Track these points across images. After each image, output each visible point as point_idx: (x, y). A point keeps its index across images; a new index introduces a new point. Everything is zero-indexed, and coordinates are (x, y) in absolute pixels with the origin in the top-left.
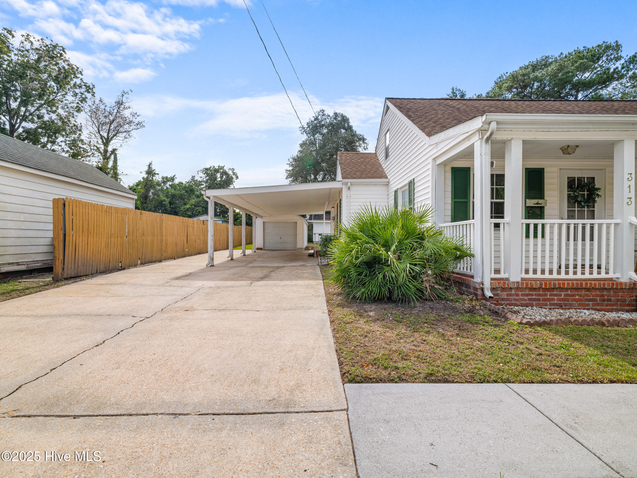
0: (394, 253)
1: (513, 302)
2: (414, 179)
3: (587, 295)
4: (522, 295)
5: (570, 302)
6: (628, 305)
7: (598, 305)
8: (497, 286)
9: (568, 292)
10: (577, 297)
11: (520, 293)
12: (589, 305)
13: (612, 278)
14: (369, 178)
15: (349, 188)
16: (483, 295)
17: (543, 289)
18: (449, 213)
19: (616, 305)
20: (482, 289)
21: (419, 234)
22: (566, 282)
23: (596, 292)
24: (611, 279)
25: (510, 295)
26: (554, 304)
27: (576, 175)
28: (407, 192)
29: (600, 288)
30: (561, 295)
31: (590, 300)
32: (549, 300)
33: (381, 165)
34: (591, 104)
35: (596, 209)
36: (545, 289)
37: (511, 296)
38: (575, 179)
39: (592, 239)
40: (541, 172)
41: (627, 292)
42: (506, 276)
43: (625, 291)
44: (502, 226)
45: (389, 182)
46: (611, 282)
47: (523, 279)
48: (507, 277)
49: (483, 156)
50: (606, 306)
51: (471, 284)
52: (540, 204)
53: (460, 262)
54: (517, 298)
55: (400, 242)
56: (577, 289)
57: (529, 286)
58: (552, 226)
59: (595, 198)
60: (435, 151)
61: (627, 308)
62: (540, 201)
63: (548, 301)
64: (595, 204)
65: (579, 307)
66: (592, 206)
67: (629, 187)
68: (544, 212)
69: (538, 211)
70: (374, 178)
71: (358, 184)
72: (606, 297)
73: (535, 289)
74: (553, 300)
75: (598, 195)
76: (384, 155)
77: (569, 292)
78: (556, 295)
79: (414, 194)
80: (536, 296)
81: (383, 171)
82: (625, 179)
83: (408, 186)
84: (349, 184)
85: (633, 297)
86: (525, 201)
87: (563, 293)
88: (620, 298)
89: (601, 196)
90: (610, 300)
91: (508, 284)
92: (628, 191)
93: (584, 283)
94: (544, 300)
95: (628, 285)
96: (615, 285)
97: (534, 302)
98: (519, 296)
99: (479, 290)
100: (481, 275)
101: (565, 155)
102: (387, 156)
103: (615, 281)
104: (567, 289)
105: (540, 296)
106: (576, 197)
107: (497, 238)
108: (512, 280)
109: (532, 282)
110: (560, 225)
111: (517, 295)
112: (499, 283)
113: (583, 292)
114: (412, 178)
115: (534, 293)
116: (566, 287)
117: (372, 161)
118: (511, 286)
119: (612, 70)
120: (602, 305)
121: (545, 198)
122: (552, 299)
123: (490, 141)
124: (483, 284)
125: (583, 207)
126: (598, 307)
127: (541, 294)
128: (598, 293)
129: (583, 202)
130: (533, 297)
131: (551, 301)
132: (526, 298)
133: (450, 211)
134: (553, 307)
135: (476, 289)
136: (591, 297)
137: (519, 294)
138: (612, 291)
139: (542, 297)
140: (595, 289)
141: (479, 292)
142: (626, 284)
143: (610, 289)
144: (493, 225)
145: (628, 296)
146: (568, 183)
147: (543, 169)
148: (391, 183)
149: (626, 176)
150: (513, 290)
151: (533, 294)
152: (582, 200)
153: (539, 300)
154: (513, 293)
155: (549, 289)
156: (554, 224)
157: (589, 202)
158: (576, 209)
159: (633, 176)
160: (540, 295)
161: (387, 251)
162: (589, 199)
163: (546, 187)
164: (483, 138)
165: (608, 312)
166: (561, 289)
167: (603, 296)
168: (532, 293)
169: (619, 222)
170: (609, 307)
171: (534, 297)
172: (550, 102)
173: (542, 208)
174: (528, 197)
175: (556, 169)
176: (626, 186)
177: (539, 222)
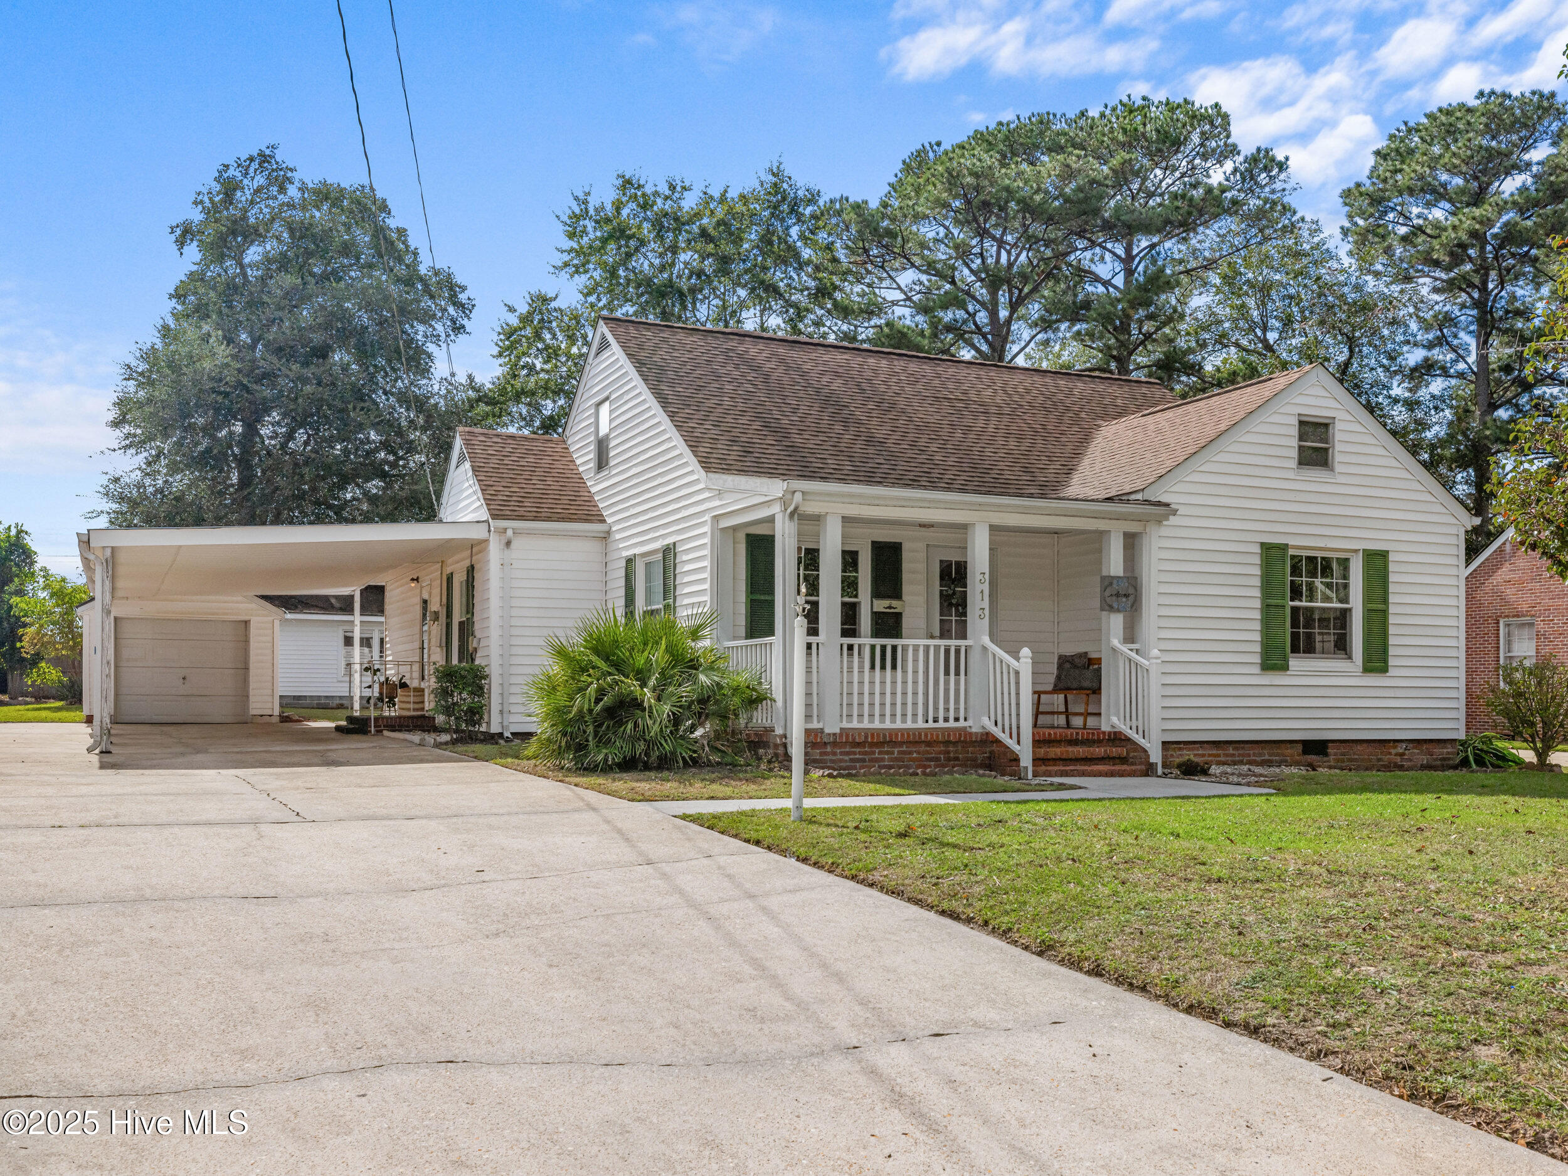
0: (654, 690)
1: (829, 764)
2: (675, 544)
3: (927, 752)
4: (842, 753)
5: (906, 763)
6: (980, 766)
7: (942, 766)
9: (902, 747)
10: (914, 755)
11: (838, 751)
12: (930, 767)
13: (963, 727)
14: (558, 520)
15: (508, 544)
17: (870, 744)
18: (742, 621)
19: (965, 766)
20: (785, 745)
21: (692, 660)
22: (900, 733)
23: (939, 747)
25: (825, 754)
26: (884, 767)
27: (954, 556)
28: (659, 570)
29: (944, 741)
30: (893, 753)
31: (931, 760)
32: (876, 760)
33: (583, 481)
36: (872, 745)
38: (952, 565)
39: (957, 673)
40: (896, 549)
41: (979, 747)
42: (820, 726)
43: (977, 744)
44: (815, 648)
45: (608, 533)
46: (961, 734)
47: (843, 730)
48: (822, 727)
50: (953, 768)
51: (769, 739)
52: (895, 608)
54: (834, 758)
55: (662, 673)
56: (915, 743)
57: (851, 740)
58: (916, 648)
60: (717, 503)
62: (894, 603)
67: (982, 592)
68: (901, 622)
69: (892, 622)
70: (570, 519)
71: (529, 533)
72: (952, 755)
73: (858, 745)
74: (883, 760)
76: (591, 456)
77: (904, 748)
78: (887, 753)
79: (675, 576)
80: (859, 755)
81: (590, 500)
82: (977, 580)
83: (661, 555)
84: (510, 533)
85: (985, 753)
86: (873, 602)
87: (896, 750)
88: (969, 755)
90: (957, 758)
91: (822, 737)
92: (981, 599)
93: (923, 734)
94: (870, 761)
95: (979, 735)
96: (964, 737)
97: (857, 764)
98: (837, 755)
99: (780, 747)
100: (782, 723)
102: (602, 462)
103: (965, 730)
104: (902, 744)
105: (866, 755)
108: (827, 731)
109: (855, 733)
110: (927, 648)
111: (834, 754)
112: (809, 736)
113: (923, 748)
114: (670, 540)
115: (858, 750)
116: (901, 740)
117: (559, 465)
118: (826, 740)
120: (947, 767)
121: (904, 598)
122: (882, 758)
123: (796, 516)
124: (787, 739)
125: (957, 615)
127: (866, 751)
128: (941, 748)
131: (880, 762)
132: (847, 758)
133: (744, 617)
135: (776, 745)
136: (933, 755)
137: (836, 752)
138: (959, 745)
139: (869, 756)
140: (937, 742)
141: (781, 750)
142: (976, 734)
143: (958, 742)
145: (980, 752)
146: (941, 571)
147: (900, 544)
148: (616, 537)
149: (979, 577)
150: (831, 747)
151: (856, 751)
152: (960, 603)
153: (864, 760)
154: (829, 750)
155: (877, 743)
158: (954, 618)
159: (987, 576)
160: (866, 753)
161: (642, 686)
163: (906, 576)
164: (786, 510)
166: (892, 743)
167: (948, 752)
168: (854, 750)
169: (971, 644)
171: (857, 756)
173: (898, 616)
174: (877, 594)
175: (922, 546)
176: (978, 591)
177: (889, 642)
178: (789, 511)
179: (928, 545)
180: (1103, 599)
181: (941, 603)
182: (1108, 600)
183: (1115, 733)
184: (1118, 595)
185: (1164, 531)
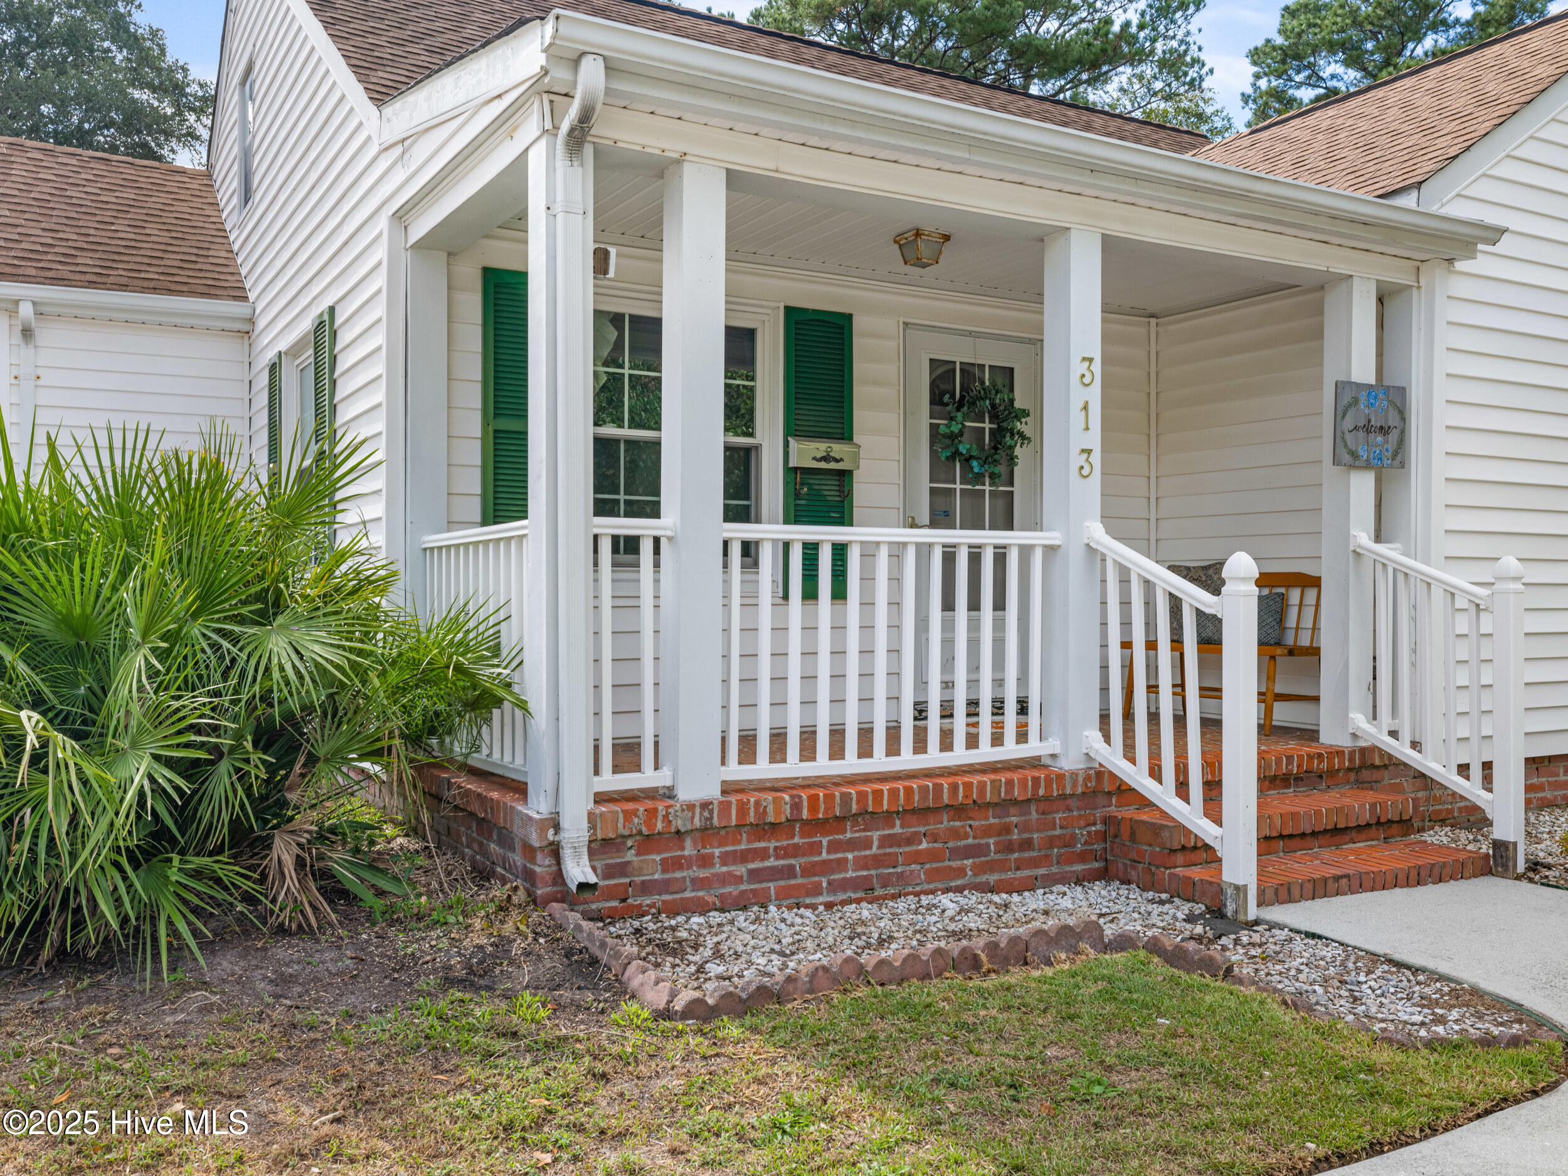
1: (688, 894)
2: (332, 310)
3: (956, 834)
4: (725, 859)
5: (899, 869)
6: (1082, 857)
7: (991, 867)
8: (622, 830)
9: (893, 826)
10: (924, 845)
11: (717, 852)
12: (961, 872)
13: (1039, 758)
14: (144, 290)
15: (28, 334)
16: (559, 876)
17: (805, 823)
19: (1045, 860)
20: (555, 851)
22: (886, 788)
23: (986, 818)
24: (1034, 763)
25: (677, 864)
26: (844, 885)
27: (959, 353)
29: (996, 800)
30: (867, 843)
31: (967, 852)
32: (825, 867)
33: (223, 232)
34: (1029, 107)
35: (1017, 489)
36: (814, 826)
37: (681, 867)
38: (954, 371)
39: (1000, 604)
40: (842, 327)
41: (1078, 809)
42: (663, 778)
43: (1073, 803)
44: (646, 548)
45: (251, 321)
46: (1030, 774)
47: (728, 788)
48: (669, 783)
49: (560, 217)
50: (1018, 869)
51: (515, 829)
52: (837, 461)
53: (488, 721)
54: (703, 873)
56: (923, 813)
57: (752, 818)
59: (1012, 448)
61: (1078, 867)
62: (838, 449)
63: (823, 873)
64: (1016, 468)
65: (932, 886)
66: (1004, 478)
67: (1085, 408)
68: (851, 491)
69: (829, 490)
70: (170, 292)
71: (79, 316)
72: (1015, 835)
73: (774, 829)
74: (842, 864)
75: (1021, 435)
76: (235, 184)
77: (897, 829)
78: (851, 845)
80: (777, 858)
81: (229, 264)
82: (1075, 378)
84: (26, 310)
85: (1094, 824)
86: (786, 445)
87: (876, 835)
88: (1058, 832)
89: (1029, 439)
90: (1027, 845)
91: (666, 816)
92: (1083, 426)
93: (946, 786)
94: (808, 871)
95: (1080, 779)
96: (1043, 783)
97: (771, 885)
98: (712, 865)
99: (539, 856)
100: (551, 782)
101: (908, 267)
102: (247, 194)
103: (1046, 767)
104: (888, 818)
105: (795, 856)
106: (954, 437)
107: (626, 603)
108: (686, 794)
109: (763, 795)
111: (705, 861)
112: (628, 815)
113: (946, 823)
114: (324, 306)
115: (772, 845)
116: (885, 807)
117: (183, 207)
118: (679, 824)
119: (1116, 28)
120: (1002, 867)
121: (856, 439)
122: (839, 861)
123: (588, 149)
124: (557, 827)
125: (978, 478)
126: (992, 878)
127: (795, 845)
128: (992, 821)
129: (977, 459)
130: (767, 864)
131: (833, 872)
132: (741, 870)
134: (841, 896)
135: (530, 851)
136: (970, 841)
137: (712, 855)
138: (1033, 808)
139: (803, 860)
140: (981, 806)
141: (542, 866)
142: (1074, 774)
143: (1029, 801)
144: (606, 546)
145: (1082, 823)
146: (933, 384)
147: (849, 317)
148: (261, 324)
149: (1078, 368)
150: (688, 843)
151: (766, 849)
152: (974, 453)
153: (790, 872)
154: (686, 853)
155: (826, 821)
156: (878, 544)
157: (995, 462)
158: (958, 486)
159: (1097, 367)
160: (794, 851)
162: (996, 448)
163: (861, 392)
164: (556, 128)
165: (1020, 892)
166: (869, 817)
167: (1007, 829)
168: (762, 844)
169: (1057, 542)
170: (1026, 873)
171: (771, 862)
172: (911, 72)
173: (844, 477)
174: (794, 429)
175: (890, 325)
176: (1076, 404)
177: (826, 534)
178: (565, 127)
179: (906, 324)
180: (1338, 437)
181: (933, 454)
182: (1349, 437)
183: (1363, 750)
184: (1368, 428)
185: (1460, 287)
